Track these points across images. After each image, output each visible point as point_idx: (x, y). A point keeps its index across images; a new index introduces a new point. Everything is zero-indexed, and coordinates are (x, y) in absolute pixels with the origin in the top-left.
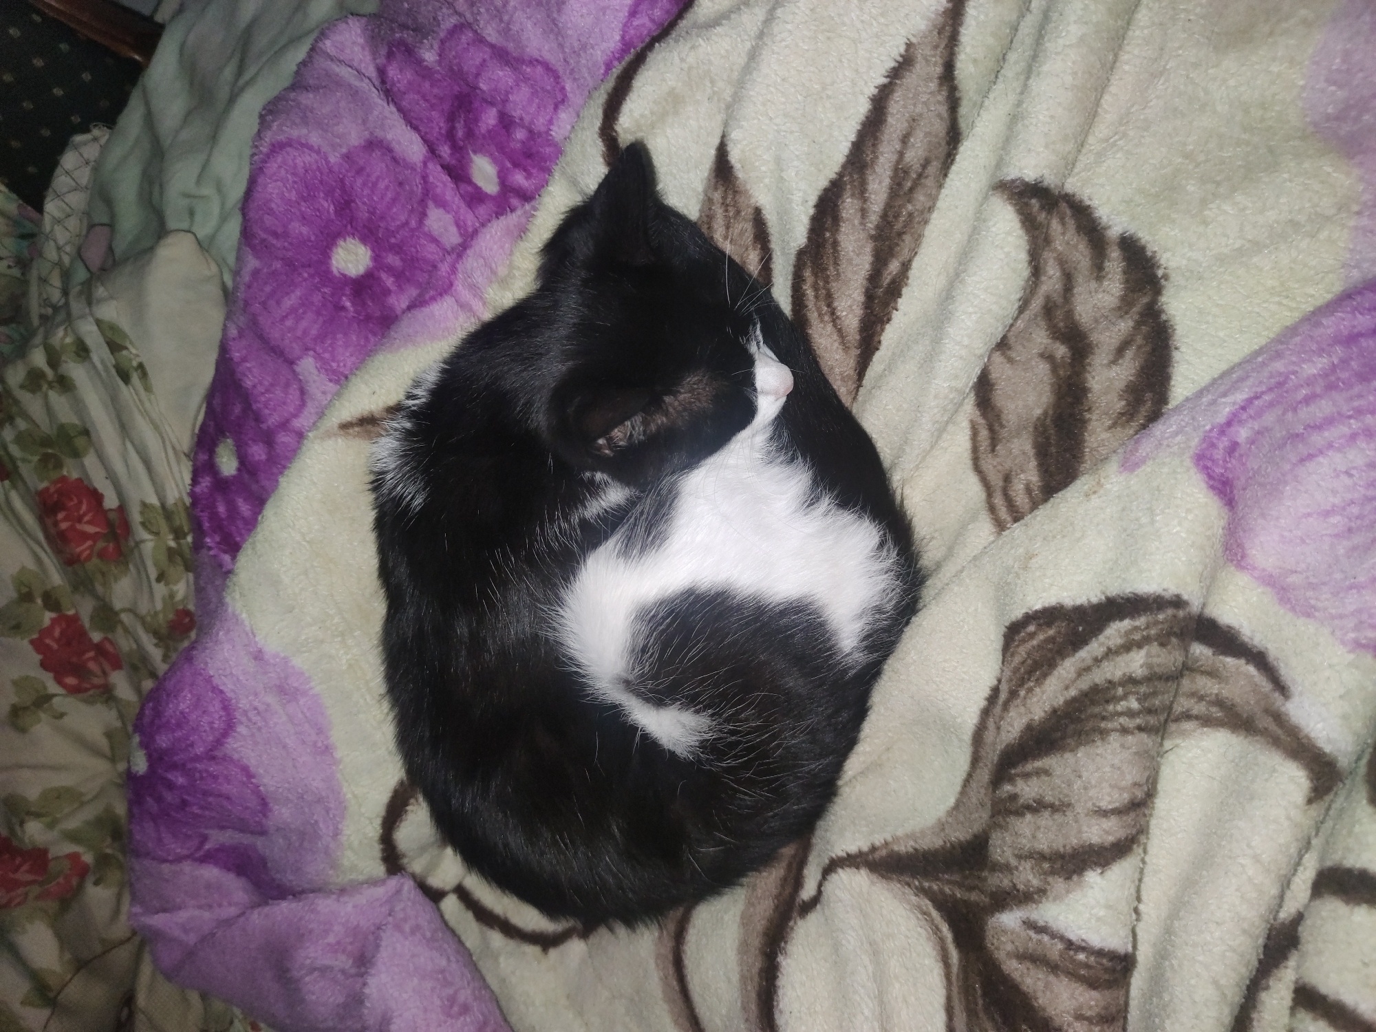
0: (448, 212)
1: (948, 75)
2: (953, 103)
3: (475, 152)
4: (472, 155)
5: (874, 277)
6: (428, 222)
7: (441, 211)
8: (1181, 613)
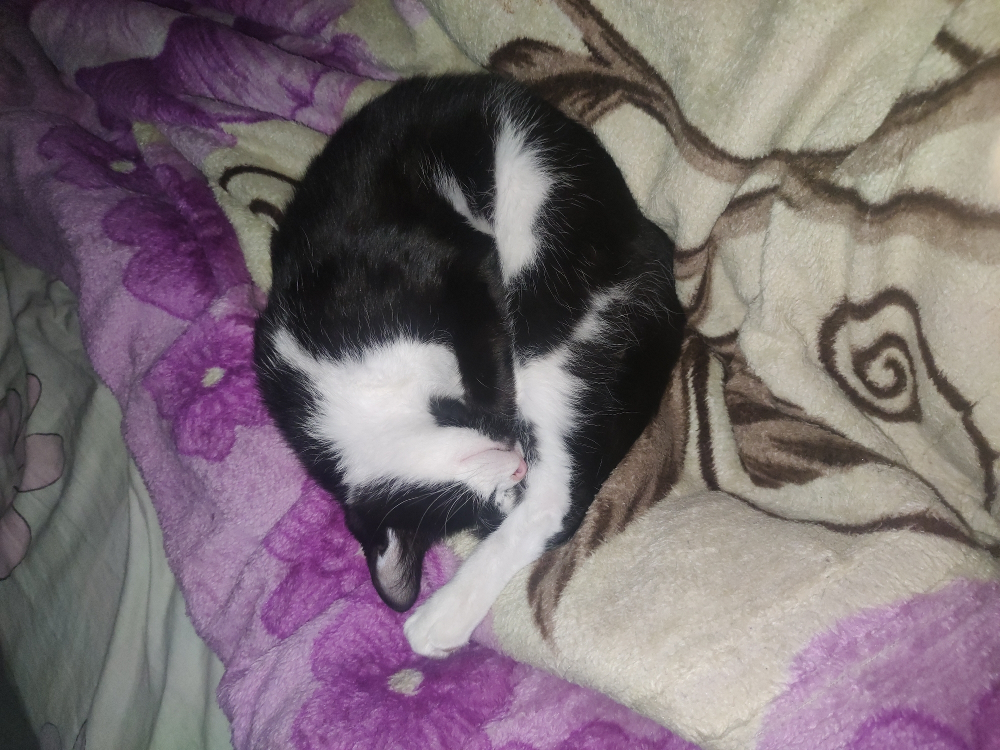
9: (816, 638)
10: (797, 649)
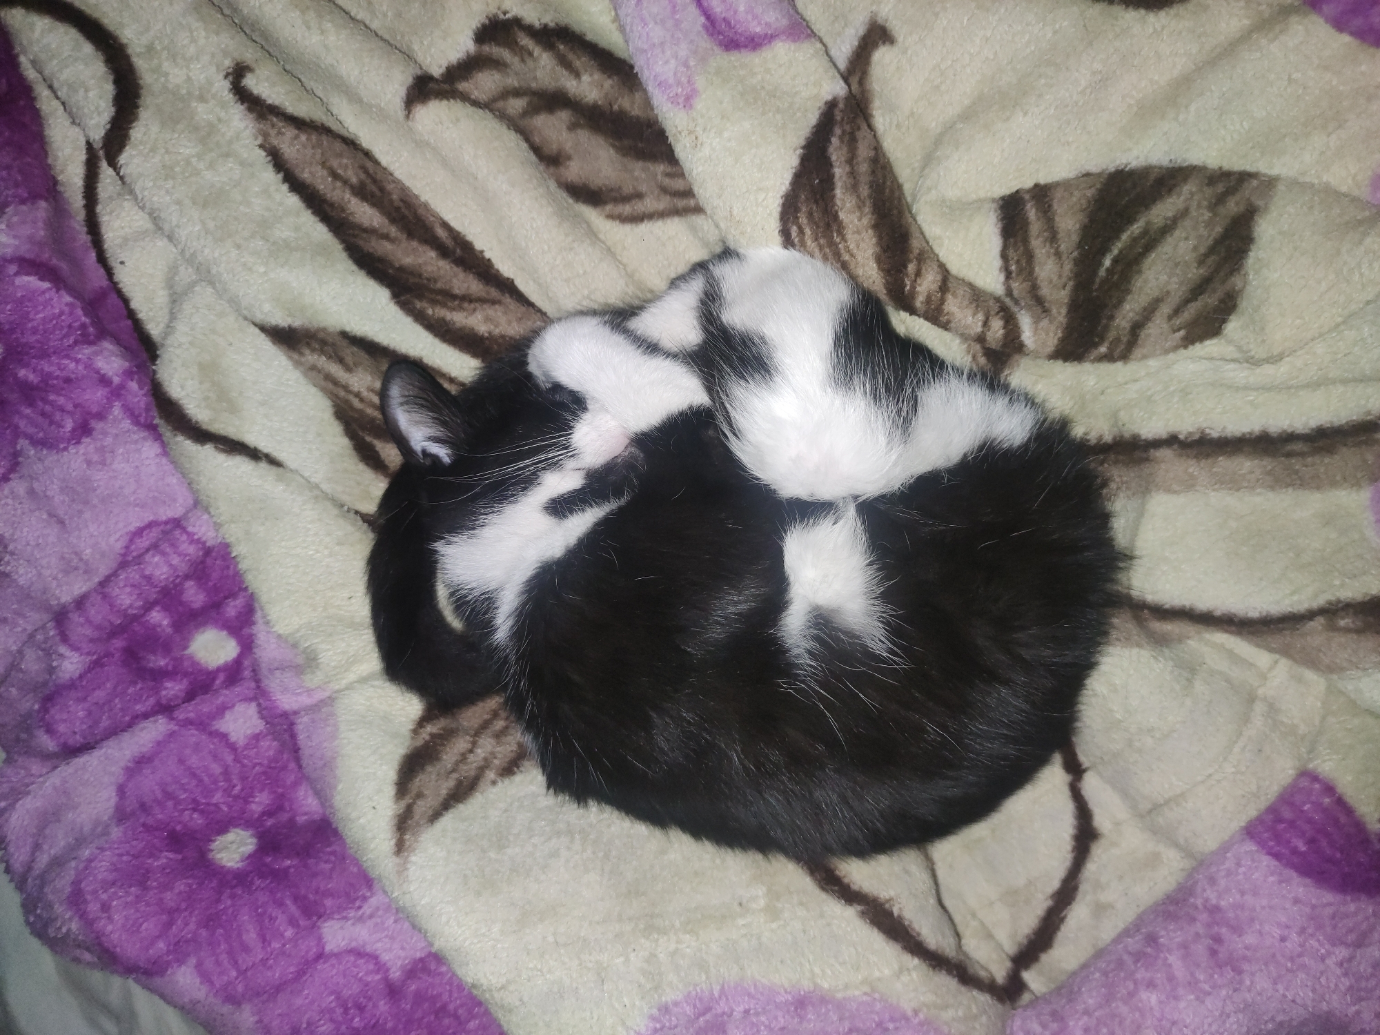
0: (233, 706)
1: (299, 123)
2: (324, 130)
3: (186, 648)
4: (186, 652)
5: (444, 252)
6: (233, 738)
7: (228, 716)
8: (841, 106)
9: (694, 993)
10: (669, 996)
